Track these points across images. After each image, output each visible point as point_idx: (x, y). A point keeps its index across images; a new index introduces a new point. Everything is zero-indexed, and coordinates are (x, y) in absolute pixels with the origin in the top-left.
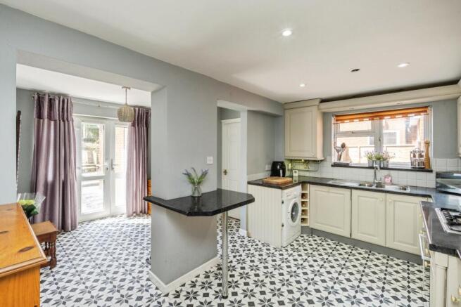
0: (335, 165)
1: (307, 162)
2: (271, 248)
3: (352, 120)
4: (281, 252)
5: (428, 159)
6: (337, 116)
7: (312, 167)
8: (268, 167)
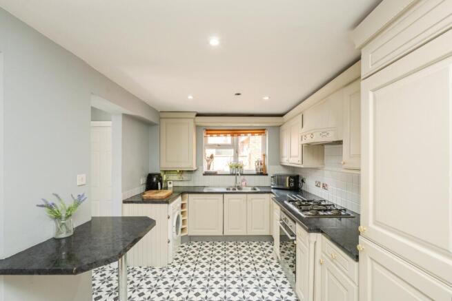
0: (206, 174)
1: (182, 172)
2: (157, 270)
3: (218, 135)
4: (169, 271)
5: (265, 166)
6: (207, 130)
7: (185, 177)
8: (143, 180)
